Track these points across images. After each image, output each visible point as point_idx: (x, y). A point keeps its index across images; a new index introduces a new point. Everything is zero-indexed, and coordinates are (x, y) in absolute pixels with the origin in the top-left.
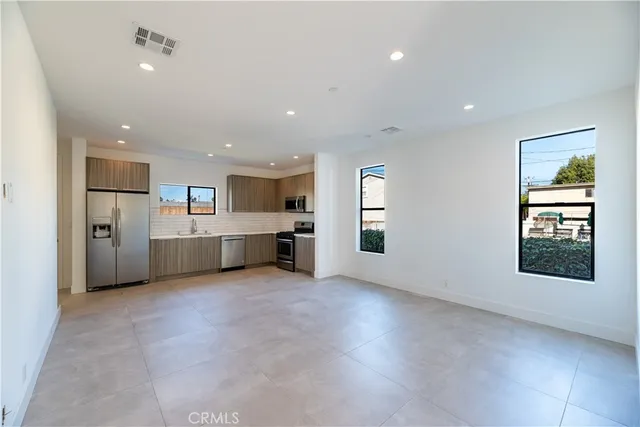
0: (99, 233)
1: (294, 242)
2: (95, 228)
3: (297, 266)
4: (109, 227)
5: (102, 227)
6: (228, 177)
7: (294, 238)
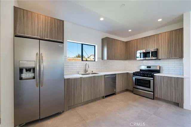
0: (25, 75)
1: (154, 79)
2: (21, 70)
3: (156, 96)
4: (34, 69)
5: (28, 70)
6: (102, 39)
7: (153, 76)
